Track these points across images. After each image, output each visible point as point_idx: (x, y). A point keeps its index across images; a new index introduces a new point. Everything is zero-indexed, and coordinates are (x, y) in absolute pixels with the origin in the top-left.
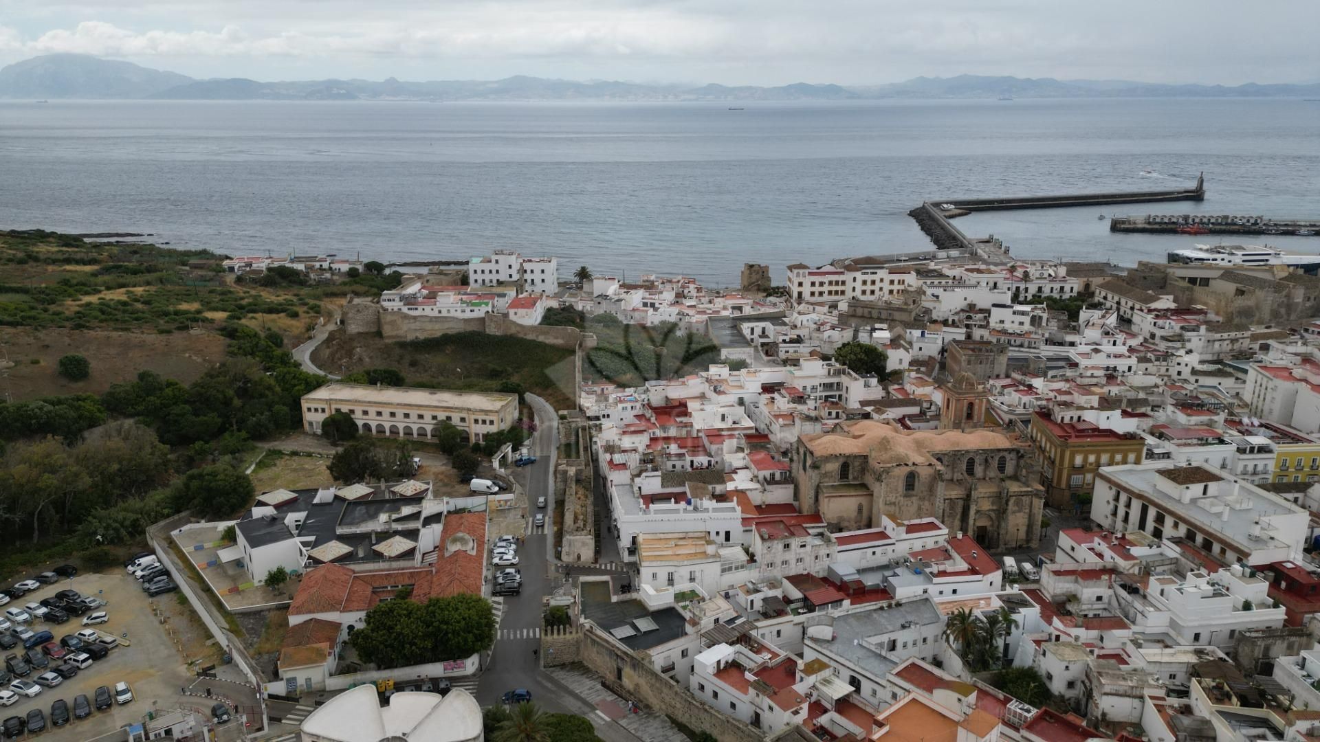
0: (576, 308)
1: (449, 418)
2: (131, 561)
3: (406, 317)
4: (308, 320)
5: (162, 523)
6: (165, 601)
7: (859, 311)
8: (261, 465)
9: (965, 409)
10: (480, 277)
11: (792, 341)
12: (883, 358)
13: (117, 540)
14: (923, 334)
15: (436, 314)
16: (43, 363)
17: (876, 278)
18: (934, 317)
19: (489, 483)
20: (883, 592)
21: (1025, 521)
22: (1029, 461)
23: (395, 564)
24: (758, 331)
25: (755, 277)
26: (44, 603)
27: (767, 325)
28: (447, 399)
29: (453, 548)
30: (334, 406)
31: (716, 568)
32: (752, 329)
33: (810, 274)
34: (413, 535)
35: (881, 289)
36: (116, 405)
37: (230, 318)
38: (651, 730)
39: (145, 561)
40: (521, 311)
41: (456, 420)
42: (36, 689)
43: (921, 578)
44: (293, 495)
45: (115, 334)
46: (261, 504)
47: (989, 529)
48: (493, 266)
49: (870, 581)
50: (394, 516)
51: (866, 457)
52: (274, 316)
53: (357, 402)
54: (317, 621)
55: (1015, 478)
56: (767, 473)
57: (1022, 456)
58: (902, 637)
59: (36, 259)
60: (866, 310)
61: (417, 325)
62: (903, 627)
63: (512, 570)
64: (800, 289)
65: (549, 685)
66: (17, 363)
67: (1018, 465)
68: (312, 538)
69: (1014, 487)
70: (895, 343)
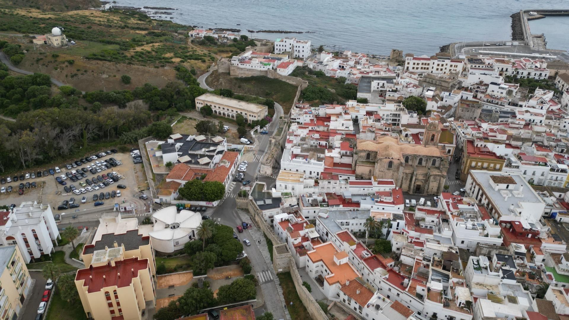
0: (309, 66)
1: (241, 113)
2: (131, 151)
3: (239, 68)
4: (208, 64)
5: (143, 139)
6: (138, 166)
7: (428, 80)
8: (179, 121)
9: (431, 136)
10: (278, 47)
11: (393, 91)
12: (425, 105)
13: (130, 143)
14: (450, 94)
15: (250, 68)
16: (117, 77)
17: (444, 63)
18: (463, 85)
19: (246, 140)
20: (358, 204)
21: (437, 185)
22: (444, 163)
23: (203, 167)
24: (381, 85)
25: (395, 55)
26: (106, 161)
27: (385, 82)
28: (243, 105)
29: (222, 164)
30: (205, 103)
31: (302, 186)
32: (379, 84)
33: (414, 59)
34: (211, 157)
35: (446, 69)
36: (137, 95)
37: (182, 62)
38: (256, 235)
39: (136, 151)
40: (282, 69)
41: (243, 114)
42: (98, 188)
43: (372, 201)
44: (181, 136)
45: (141, 67)
46: (172, 138)
47: (422, 186)
48: (284, 43)
49: (355, 199)
50: (207, 150)
51: (377, 152)
52: (196, 61)
53: (213, 102)
54: (174, 182)
55: (438, 168)
56: (344, 152)
57: (442, 160)
58: (351, 221)
59: (128, 27)
60: (431, 80)
61: (242, 72)
62: (354, 218)
63: (242, 174)
64: (408, 66)
65: (235, 215)
66: (109, 76)
67: (440, 164)
68: (181, 153)
69: (436, 172)
70: (433, 98)
